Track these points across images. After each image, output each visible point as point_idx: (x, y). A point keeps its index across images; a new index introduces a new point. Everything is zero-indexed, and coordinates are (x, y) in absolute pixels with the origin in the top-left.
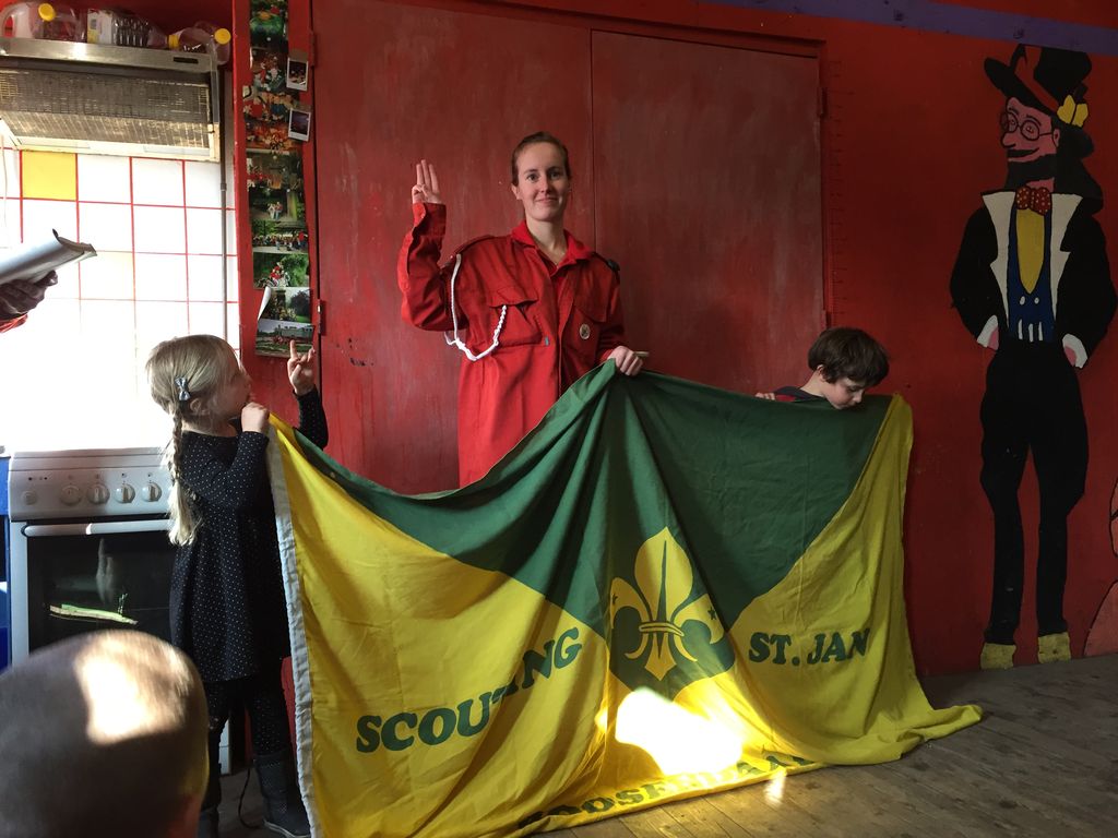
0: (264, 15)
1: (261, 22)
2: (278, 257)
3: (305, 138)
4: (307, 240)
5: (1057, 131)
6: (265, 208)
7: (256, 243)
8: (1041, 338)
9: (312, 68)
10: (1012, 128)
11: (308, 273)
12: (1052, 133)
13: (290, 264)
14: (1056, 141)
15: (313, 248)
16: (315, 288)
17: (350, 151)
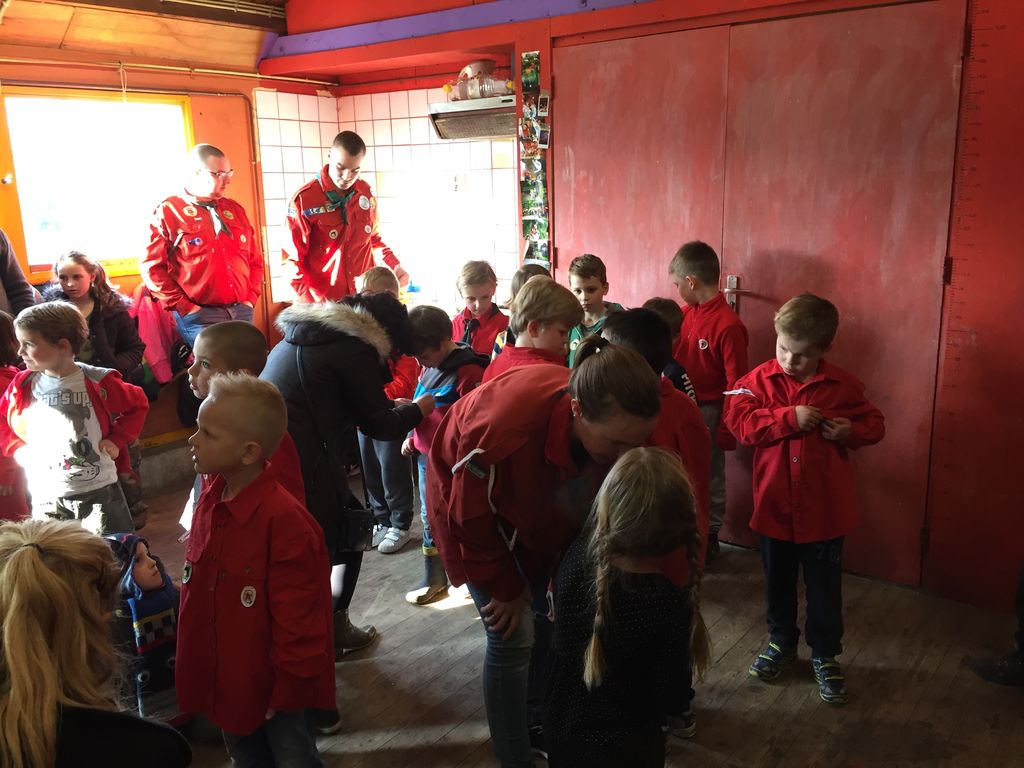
0: (528, 71)
1: (527, 75)
2: (534, 222)
3: (546, 147)
4: (548, 211)
6: (528, 192)
7: (524, 214)
9: (552, 99)
11: (548, 231)
13: (540, 225)
15: (551, 215)
16: (551, 240)
17: (570, 150)
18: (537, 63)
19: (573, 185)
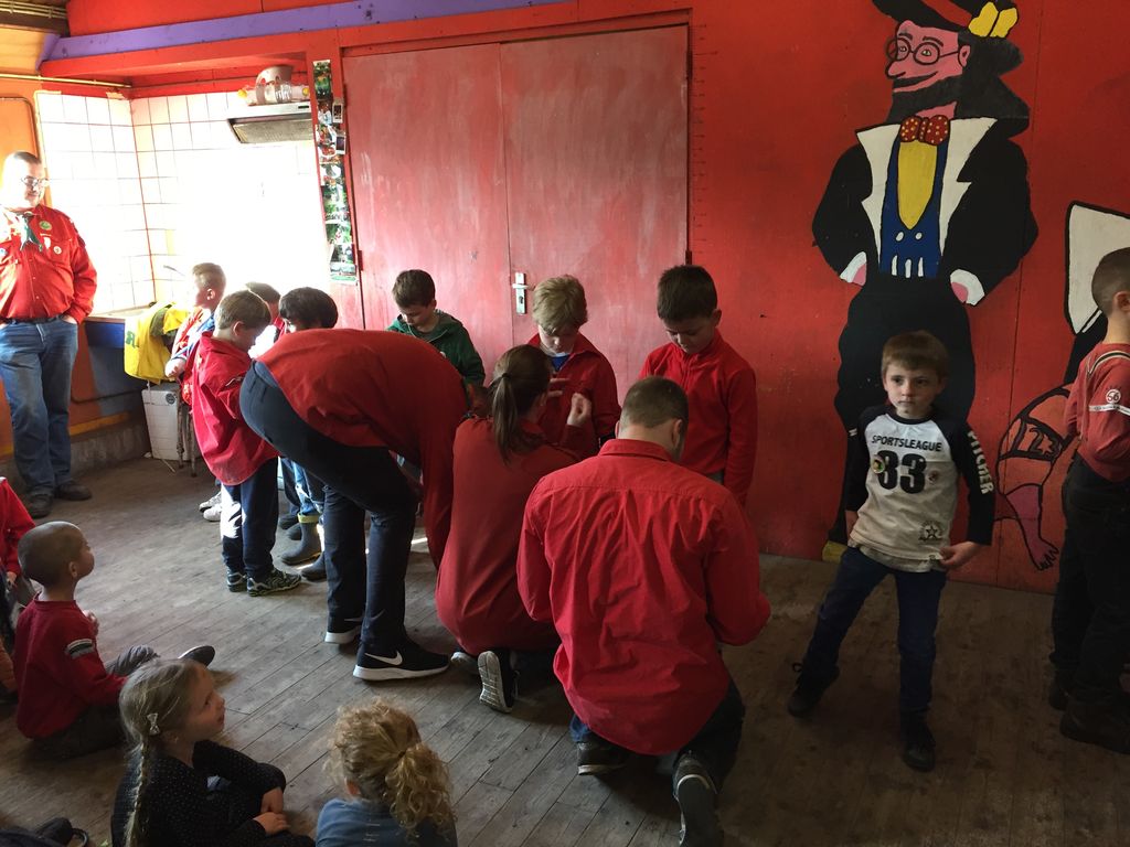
0: (321, 79)
1: (320, 83)
2: (336, 226)
3: (343, 152)
4: (349, 215)
5: (966, 48)
6: (329, 197)
7: (327, 218)
8: (921, 274)
9: (345, 107)
10: (901, 55)
11: (351, 234)
12: (958, 52)
13: (343, 229)
14: (964, 61)
15: (353, 218)
17: (367, 157)
18: (329, 71)
19: (372, 190)
